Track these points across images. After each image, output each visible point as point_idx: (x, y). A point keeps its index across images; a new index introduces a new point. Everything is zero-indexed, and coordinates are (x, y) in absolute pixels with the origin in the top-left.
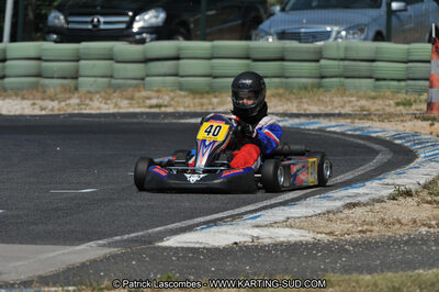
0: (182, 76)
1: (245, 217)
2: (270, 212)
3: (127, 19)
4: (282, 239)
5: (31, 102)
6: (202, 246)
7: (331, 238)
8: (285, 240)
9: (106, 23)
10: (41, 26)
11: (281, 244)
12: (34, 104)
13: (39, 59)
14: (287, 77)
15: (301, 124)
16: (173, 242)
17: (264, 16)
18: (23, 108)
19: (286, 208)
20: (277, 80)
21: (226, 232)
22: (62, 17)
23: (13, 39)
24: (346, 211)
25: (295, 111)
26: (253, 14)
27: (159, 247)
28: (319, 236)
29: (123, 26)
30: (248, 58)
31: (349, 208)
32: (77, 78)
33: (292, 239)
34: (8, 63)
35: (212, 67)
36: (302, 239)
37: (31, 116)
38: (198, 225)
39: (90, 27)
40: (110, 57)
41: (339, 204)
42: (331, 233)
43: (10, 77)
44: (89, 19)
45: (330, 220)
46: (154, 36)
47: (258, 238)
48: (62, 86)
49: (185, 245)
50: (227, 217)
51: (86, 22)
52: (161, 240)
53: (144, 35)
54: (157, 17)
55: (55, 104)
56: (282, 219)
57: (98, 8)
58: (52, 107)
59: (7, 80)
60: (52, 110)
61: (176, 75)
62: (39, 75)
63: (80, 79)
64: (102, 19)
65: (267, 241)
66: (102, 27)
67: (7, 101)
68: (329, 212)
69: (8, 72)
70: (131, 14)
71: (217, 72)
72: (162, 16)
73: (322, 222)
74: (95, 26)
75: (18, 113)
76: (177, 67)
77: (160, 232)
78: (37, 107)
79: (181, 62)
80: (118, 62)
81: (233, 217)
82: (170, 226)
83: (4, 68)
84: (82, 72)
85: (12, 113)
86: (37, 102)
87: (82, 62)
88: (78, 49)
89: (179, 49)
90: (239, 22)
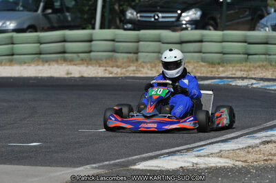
0: (204, 53)
1: (195, 150)
2: (211, 146)
3: (176, 15)
4: (212, 165)
5: (104, 68)
6: (159, 169)
7: (244, 164)
8: (215, 165)
9: (163, 17)
10: (123, 18)
11: (211, 168)
12: (106, 70)
13: (113, 40)
14: (270, 55)
15: (267, 86)
16: (141, 166)
17: (266, 14)
18: (98, 73)
19: (222, 144)
20: (264, 56)
21: (176, 160)
22: (135, 13)
23: (102, 27)
24: (262, 146)
25: (270, 77)
26: (259, 12)
27: (131, 169)
28: (237, 163)
29: (174, 19)
30: (245, 42)
31: (264, 144)
32: (137, 53)
33: (219, 165)
34: (94, 42)
35: (223, 48)
36: (226, 164)
37: (101, 78)
38: (162, 155)
39: (153, 19)
40: (159, 40)
41: (258, 141)
42: (245, 161)
43: (94, 51)
44: (152, 15)
45: (248, 152)
46: (194, 26)
47: (197, 164)
48: (128, 58)
49: (148, 168)
50: (184, 149)
51: (151, 17)
52: (135, 164)
53: (188, 25)
54: (195, 14)
55: (119, 70)
56: (218, 151)
57: (158, 8)
58: (117, 72)
59: (92, 54)
60: (116, 74)
61: (200, 52)
62: (113, 51)
63: (140, 54)
64: (160, 15)
65: (203, 166)
66: (161, 20)
67: (90, 67)
68: (249, 147)
69: (93, 49)
70: (179, 12)
71: (226, 50)
72: (199, 13)
73: (243, 153)
74: (155, 19)
75: (94, 76)
76: (201, 47)
77: (136, 159)
78: (107, 71)
79: (204, 43)
80: (163, 43)
81: (188, 150)
82: (144, 155)
83: (91, 46)
84: (141, 49)
85: (90, 76)
86: (108, 68)
87: (141, 43)
88: (138, 35)
89: (203, 36)
90: (250, 18)
